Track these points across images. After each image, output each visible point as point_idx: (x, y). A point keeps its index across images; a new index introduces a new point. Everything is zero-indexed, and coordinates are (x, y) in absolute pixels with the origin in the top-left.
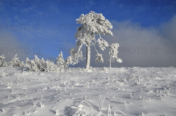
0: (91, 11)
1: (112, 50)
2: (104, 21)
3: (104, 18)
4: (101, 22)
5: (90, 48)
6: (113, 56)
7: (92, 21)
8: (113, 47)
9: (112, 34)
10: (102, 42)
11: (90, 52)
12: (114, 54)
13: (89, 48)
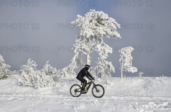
0: (91, 10)
1: (122, 56)
2: (107, 20)
3: (107, 16)
4: (103, 22)
5: (90, 56)
6: (125, 65)
7: (90, 22)
8: (123, 53)
9: (118, 35)
10: (103, 48)
11: (90, 61)
12: (126, 61)
13: (88, 57)
